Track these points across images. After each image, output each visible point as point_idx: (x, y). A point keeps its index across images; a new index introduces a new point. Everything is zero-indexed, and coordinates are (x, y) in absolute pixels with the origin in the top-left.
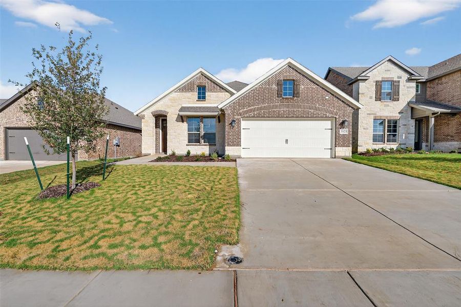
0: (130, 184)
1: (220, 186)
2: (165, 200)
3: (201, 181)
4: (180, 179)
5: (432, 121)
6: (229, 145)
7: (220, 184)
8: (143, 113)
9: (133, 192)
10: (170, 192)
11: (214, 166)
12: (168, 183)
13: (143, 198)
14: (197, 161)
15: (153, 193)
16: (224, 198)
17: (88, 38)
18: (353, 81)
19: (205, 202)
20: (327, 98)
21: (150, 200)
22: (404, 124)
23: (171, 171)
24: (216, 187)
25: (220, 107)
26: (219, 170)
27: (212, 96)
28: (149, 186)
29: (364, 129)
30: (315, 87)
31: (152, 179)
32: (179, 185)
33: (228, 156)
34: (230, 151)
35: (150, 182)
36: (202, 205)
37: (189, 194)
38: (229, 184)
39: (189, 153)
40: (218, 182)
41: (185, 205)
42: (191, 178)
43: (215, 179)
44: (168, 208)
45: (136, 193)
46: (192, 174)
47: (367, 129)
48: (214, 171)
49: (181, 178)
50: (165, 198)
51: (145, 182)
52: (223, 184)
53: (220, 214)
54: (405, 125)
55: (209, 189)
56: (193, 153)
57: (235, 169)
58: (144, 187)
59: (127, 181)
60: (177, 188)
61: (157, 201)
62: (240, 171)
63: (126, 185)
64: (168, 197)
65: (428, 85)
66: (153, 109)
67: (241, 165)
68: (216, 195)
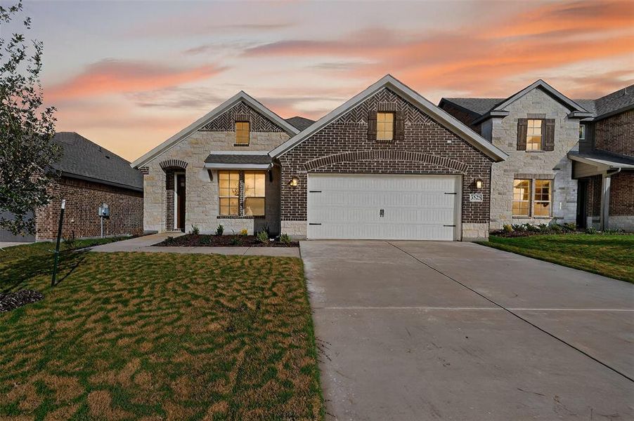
0: (100, 295)
1: (274, 300)
2: (161, 337)
3: (239, 288)
4: (198, 284)
5: (607, 182)
6: (287, 218)
7: (275, 295)
8: (146, 165)
9: (101, 314)
10: (176, 316)
11: (262, 256)
12: (175, 292)
13: (116, 330)
14: (233, 244)
15: (141, 318)
16: (284, 330)
17: (13, 9)
18: (481, 119)
19: (243, 343)
20: (449, 142)
21: (130, 336)
22: (560, 186)
23: (185, 265)
24: (265, 301)
25: (272, 155)
26: (271, 264)
27: (259, 138)
28: (137, 301)
29: (499, 194)
30: (429, 124)
31: (146, 284)
32: (196, 297)
33: (286, 236)
34: (288, 228)
35: (141, 290)
36: (237, 350)
37: (212, 320)
38: (290, 296)
39: (220, 230)
40: (270, 289)
41: (202, 351)
42: (220, 282)
43: (265, 283)
44: (162, 361)
45: (106, 318)
46: (223, 272)
47: (505, 194)
48: (262, 266)
49: (200, 281)
50: (162, 332)
51: (130, 291)
52: (280, 294)
53: (277, 380)
54: (563, 188)
55: (254, 308)
56: (227, 231)
57: (299, 262)
58: (125, 303)
59: (97, 288)
60: (190, 305)
61: (143, 339)
62: (308, 265)
63: (93, 297)
64: (168, 329)
65: (598, 126)
66: (164, 158)
67: (308, 254)
68: (267, 321)
